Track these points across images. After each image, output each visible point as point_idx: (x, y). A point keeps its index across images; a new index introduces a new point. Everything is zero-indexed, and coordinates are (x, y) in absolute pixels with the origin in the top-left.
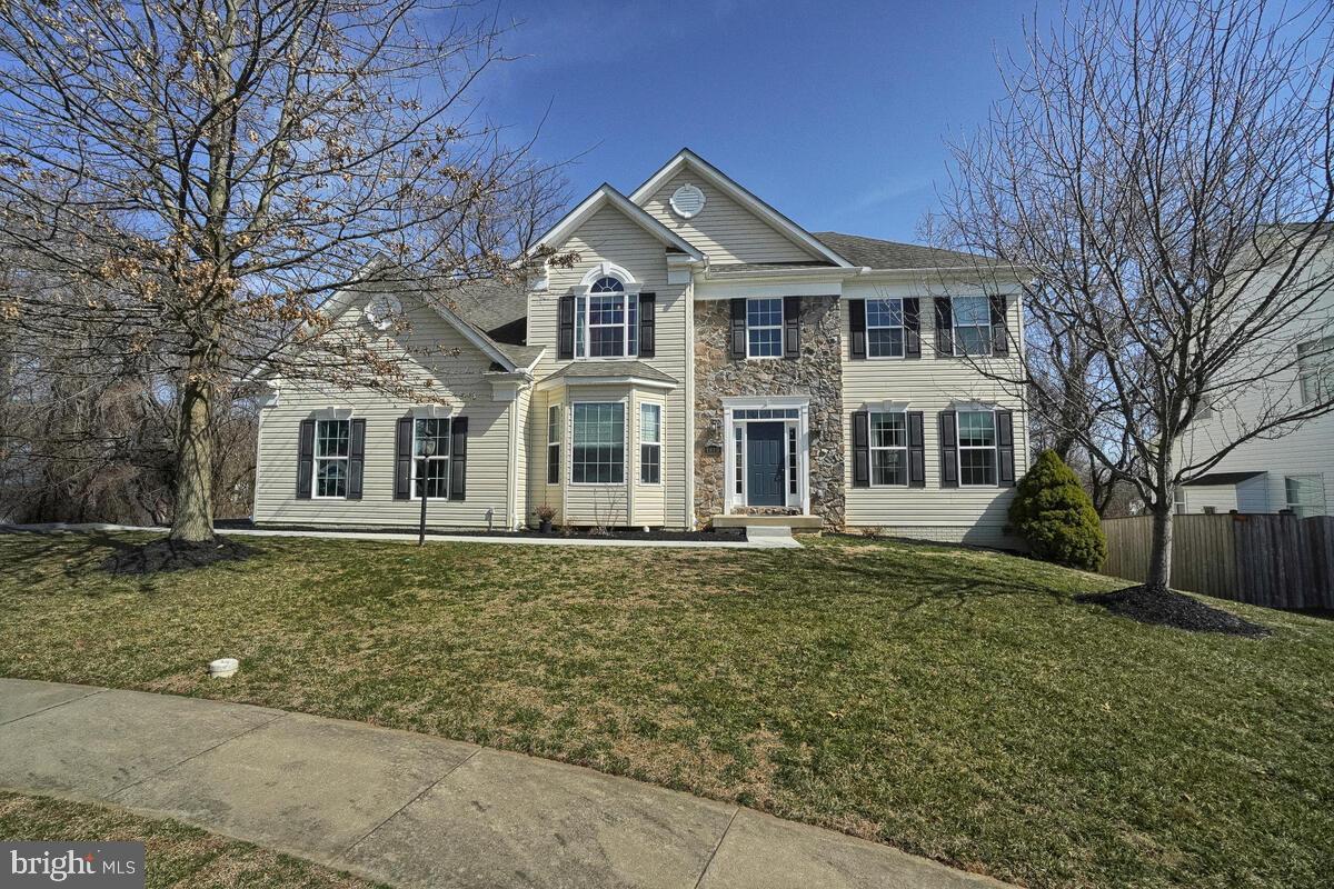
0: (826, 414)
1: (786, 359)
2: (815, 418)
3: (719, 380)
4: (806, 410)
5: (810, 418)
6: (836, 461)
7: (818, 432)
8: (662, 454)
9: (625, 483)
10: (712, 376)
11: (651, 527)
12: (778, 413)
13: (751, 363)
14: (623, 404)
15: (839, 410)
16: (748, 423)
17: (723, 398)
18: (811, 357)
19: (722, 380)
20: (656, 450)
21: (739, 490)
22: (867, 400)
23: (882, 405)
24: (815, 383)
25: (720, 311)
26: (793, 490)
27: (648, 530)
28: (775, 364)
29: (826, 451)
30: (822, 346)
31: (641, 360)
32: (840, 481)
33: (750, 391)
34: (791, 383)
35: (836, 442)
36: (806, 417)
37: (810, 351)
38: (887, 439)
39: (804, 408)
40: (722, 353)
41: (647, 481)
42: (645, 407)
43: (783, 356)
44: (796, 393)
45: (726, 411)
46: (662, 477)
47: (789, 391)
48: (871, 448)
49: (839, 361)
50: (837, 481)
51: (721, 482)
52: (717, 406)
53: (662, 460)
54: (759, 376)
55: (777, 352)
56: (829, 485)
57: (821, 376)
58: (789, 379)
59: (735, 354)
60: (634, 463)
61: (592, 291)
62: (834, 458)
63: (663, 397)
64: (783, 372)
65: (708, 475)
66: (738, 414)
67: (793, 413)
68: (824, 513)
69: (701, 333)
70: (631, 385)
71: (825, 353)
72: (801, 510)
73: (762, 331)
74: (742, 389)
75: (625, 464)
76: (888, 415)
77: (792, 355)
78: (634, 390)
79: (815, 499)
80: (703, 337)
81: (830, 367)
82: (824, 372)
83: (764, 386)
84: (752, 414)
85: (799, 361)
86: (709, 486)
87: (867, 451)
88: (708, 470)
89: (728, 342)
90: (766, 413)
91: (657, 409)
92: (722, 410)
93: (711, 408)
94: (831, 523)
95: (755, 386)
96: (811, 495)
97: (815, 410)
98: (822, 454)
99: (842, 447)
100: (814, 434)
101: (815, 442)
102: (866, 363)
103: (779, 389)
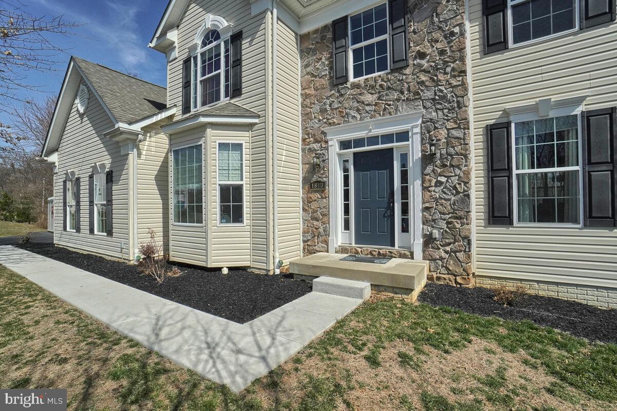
0: (443, 133)
1: (393, 71)
2: (428, 140)
3: (323, 111)
4: (418, 130)
5: (422, 139)
6: (458, 193)
7: (433, 155)
8: (245, 193)
9: (204, 224)
10: (317, 108)
11: (230, 269)
12: (388, 138)
13: (356, 86)
14: (201, 145)
15: (463, 124)
16: (355, 154)
17: (326, 129)
18: (424, 62)
19: (326, 110)
20: (238, 190)
21: (347, 227)
22: (508, 106)
23: (534, 108)
24: (429, 94)
25: (323, 38)
26: (405, 229)
27: (225, 271)
28: (380, 82)
29: (443, 179)
30: (439, 45)
31: (232, 101)
32: (464, 218)
33: (354, 117)
34: (398, 100)
35: (458, 167)
36: (417, 138)
37: (422, 55)
38: (543, 158)
39: (415, 129)
40: (325, 82)
41: (228, 221)
42: (223, 146)
43: (389, 70)
44: (404, 109)
45: (330, 143)
46: (245, 216)
47: (397, 110)
48: (515, 172)
49: (462, 59)
50: (460, 218)
51: (325, 219)
52: (322, 139)
53: (245, 198)
54: (362, 98)
55: (382, 66)
56: (448, 223)
57: (437, 83)
58: (396, 95)
59: (338, 80)
60: (212, 204)
61: (202, 47)
62: (455, 188)
63: (247, 134)
64: (389, 88)
65: (314, 211)
66: (345, 145)
67: (403, 136)
68: (441, 259)
69: (307, 66)
70: (205, 126)
71: (442, 52)
72: (412, 254)
73: (366, 47)
74: (345, 116)
75: (204, 204)
76: (547, 122)
77: (400, 66)
78: (209, 130)
79: (429, 240)
80: (308, 69)
81: (448, 70)
82: (441, 77)
83: (368, 108)
84: (359, 142)
85: (408, 71)
86: (315, 223)
87: (510, 177)
88: (314, 205)
89: (331, 68)
90: (373, 140)
91: (238, 147)
92: (326, 142)
93: (316, 141)
94: (450, 272)
95: (358, 110)
96: (424, 236)
97: (429, 126)
98: (439, 184)
99: (467, 173)
100: (427, 159)
101: (429, 169)
102: (507, 54)
103: (385, 109)
